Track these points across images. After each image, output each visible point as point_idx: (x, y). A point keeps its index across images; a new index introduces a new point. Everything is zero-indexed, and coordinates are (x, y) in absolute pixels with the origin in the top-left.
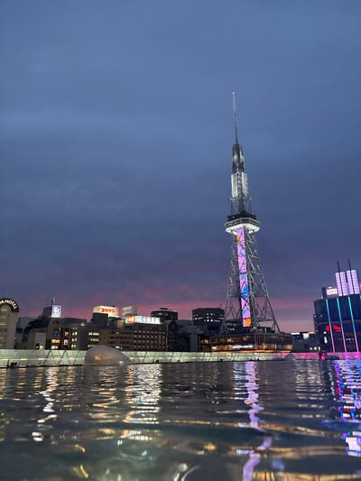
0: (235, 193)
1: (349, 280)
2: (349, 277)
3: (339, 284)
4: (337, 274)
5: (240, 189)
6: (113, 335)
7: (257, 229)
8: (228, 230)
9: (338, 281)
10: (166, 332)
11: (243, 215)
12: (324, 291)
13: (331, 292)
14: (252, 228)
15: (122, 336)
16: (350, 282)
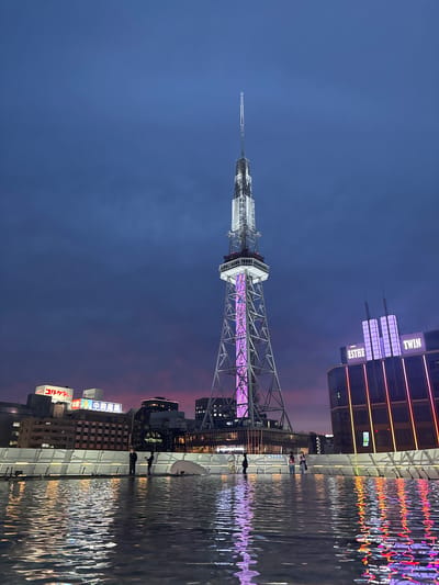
0: (236, 225)
1: (385, 332)
2: (384, 328)
3: (367, 340)
4: (365, 323)
5: (244, 219)
6: (42, 426)
7: (264, 276)
8: (224, 276)
9: (366, 336)
10: (129, 424)
11: (244, 255)
12: (343, 351)
13: (355, 353)
14: (258, 275)
15: (56, 427)
16: (385, 336)
